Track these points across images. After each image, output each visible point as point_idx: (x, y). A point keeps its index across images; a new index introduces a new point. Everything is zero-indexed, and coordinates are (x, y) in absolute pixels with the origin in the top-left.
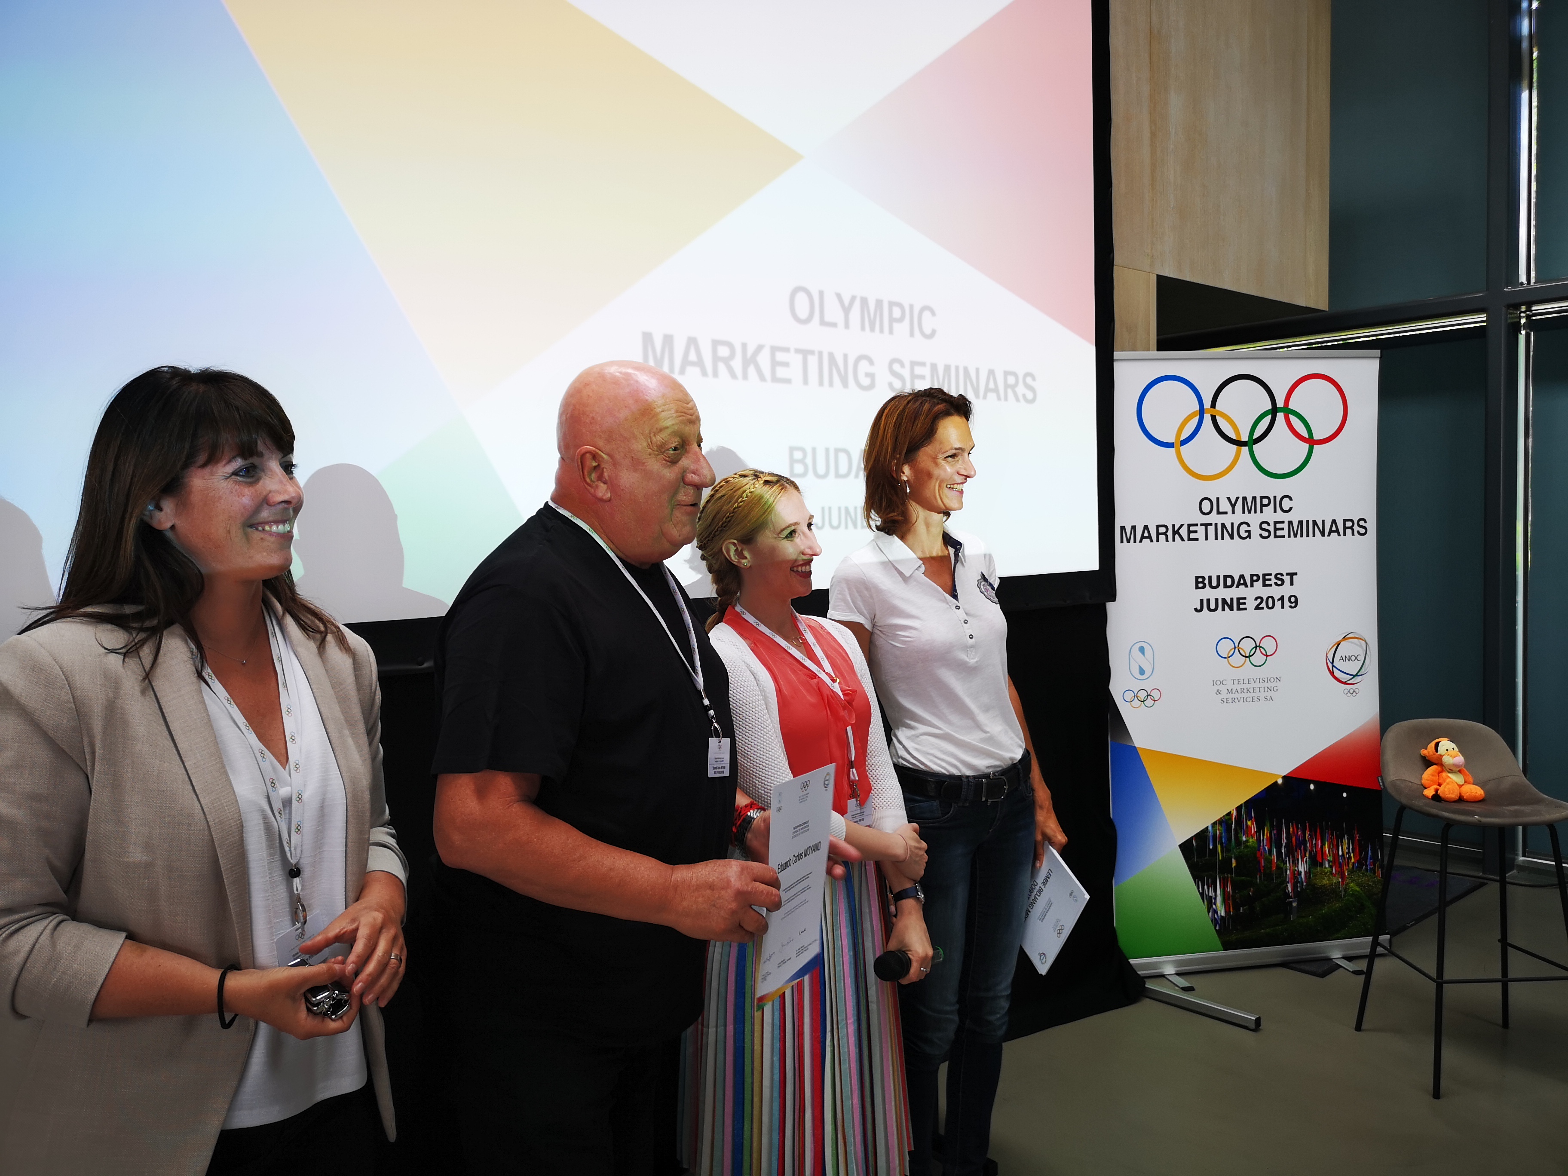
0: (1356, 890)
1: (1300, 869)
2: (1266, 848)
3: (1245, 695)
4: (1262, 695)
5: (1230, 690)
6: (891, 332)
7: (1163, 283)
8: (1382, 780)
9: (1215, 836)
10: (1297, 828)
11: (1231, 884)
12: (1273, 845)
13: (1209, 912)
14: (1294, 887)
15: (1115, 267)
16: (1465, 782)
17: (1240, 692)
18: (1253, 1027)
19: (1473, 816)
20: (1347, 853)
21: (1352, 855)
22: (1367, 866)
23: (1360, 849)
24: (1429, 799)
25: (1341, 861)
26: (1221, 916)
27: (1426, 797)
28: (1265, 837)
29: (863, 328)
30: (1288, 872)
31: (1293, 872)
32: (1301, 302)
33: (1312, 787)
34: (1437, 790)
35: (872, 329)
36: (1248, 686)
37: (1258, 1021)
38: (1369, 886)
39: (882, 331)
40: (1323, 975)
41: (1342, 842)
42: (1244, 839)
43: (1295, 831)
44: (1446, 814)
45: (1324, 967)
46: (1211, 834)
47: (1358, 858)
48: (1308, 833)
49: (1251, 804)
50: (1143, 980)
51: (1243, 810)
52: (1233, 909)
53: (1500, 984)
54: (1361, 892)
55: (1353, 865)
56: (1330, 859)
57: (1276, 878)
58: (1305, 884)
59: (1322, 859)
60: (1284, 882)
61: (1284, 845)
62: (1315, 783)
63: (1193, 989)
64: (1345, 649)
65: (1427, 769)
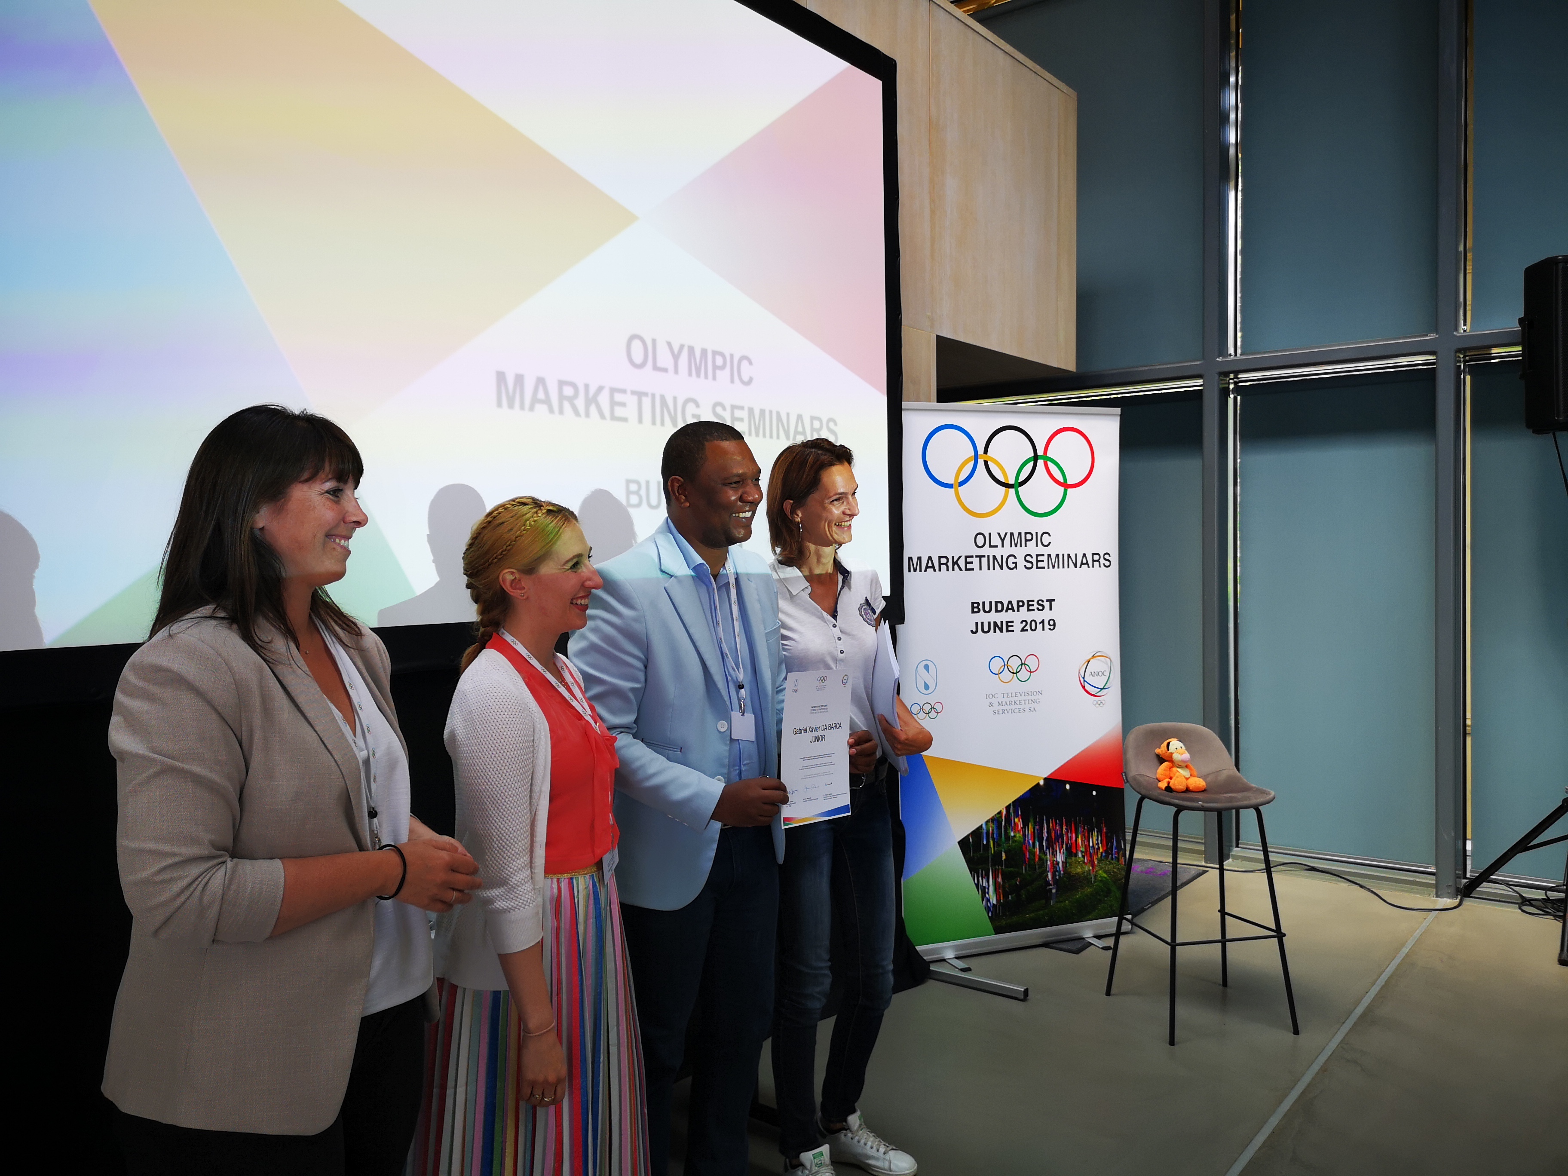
0: (1104, 877)
1: (1058, 860)
2: (1031, 842)
3: (1013, 707)
4: (1027, 707)
5: (1000, 703)
6: (714, 378)
7: (942, 342)
8: (1125, 775)
9: (988, 833)
10: (1056, 823)
11: (1001, 875)
12: (1036, 839)
13: (983, 900)
14: (1054, 876)
15: (902, 326)
16: (1191, 775)
17: (1008, 704)
18: (1022, 997)
19: (1198, 802)
20: (1097, 844)
21: (1100, 846)
22: (1112, 855)
23: (1107, 840)
24: (1162, 790)
25: (1091, 851)
26: (994, 904)
27: (1160, 788)
28: (1030, 832)
29: (690, 374)
30: (1049, 863)
31: (1052, 863)
32: (1054, 364)
33: (1068, 787)
34: (1169, 783)
35: (698, 375)
36: (1016, 699)
37: (1026, 992)
38: (1114, 872)
39: (706, 377)
40: (1078, 952)
41: (1092, 834)
42: (1012, 834)
43: (1054, 824)
44: (1176, 801)
45: (1079, 945)
46: (985, 831)
47: (1105, 848)
48: (1064, 828)
49: (1017, 803)
50: (928, 963)
51: (1011, 809)
52: (1003, 897)
53: (1220, 944)
54: (1108, 878)
55: (1101, 855)
56: (1083, 849)
57: (1039, 868)
58: (1062, 872)
59: (1077, 850)
60: (1046, 872)
61: (1045, 838)
62: (1069, 782)
63: (972, 968)
64: (1094, 666)
65: (1161, 763)
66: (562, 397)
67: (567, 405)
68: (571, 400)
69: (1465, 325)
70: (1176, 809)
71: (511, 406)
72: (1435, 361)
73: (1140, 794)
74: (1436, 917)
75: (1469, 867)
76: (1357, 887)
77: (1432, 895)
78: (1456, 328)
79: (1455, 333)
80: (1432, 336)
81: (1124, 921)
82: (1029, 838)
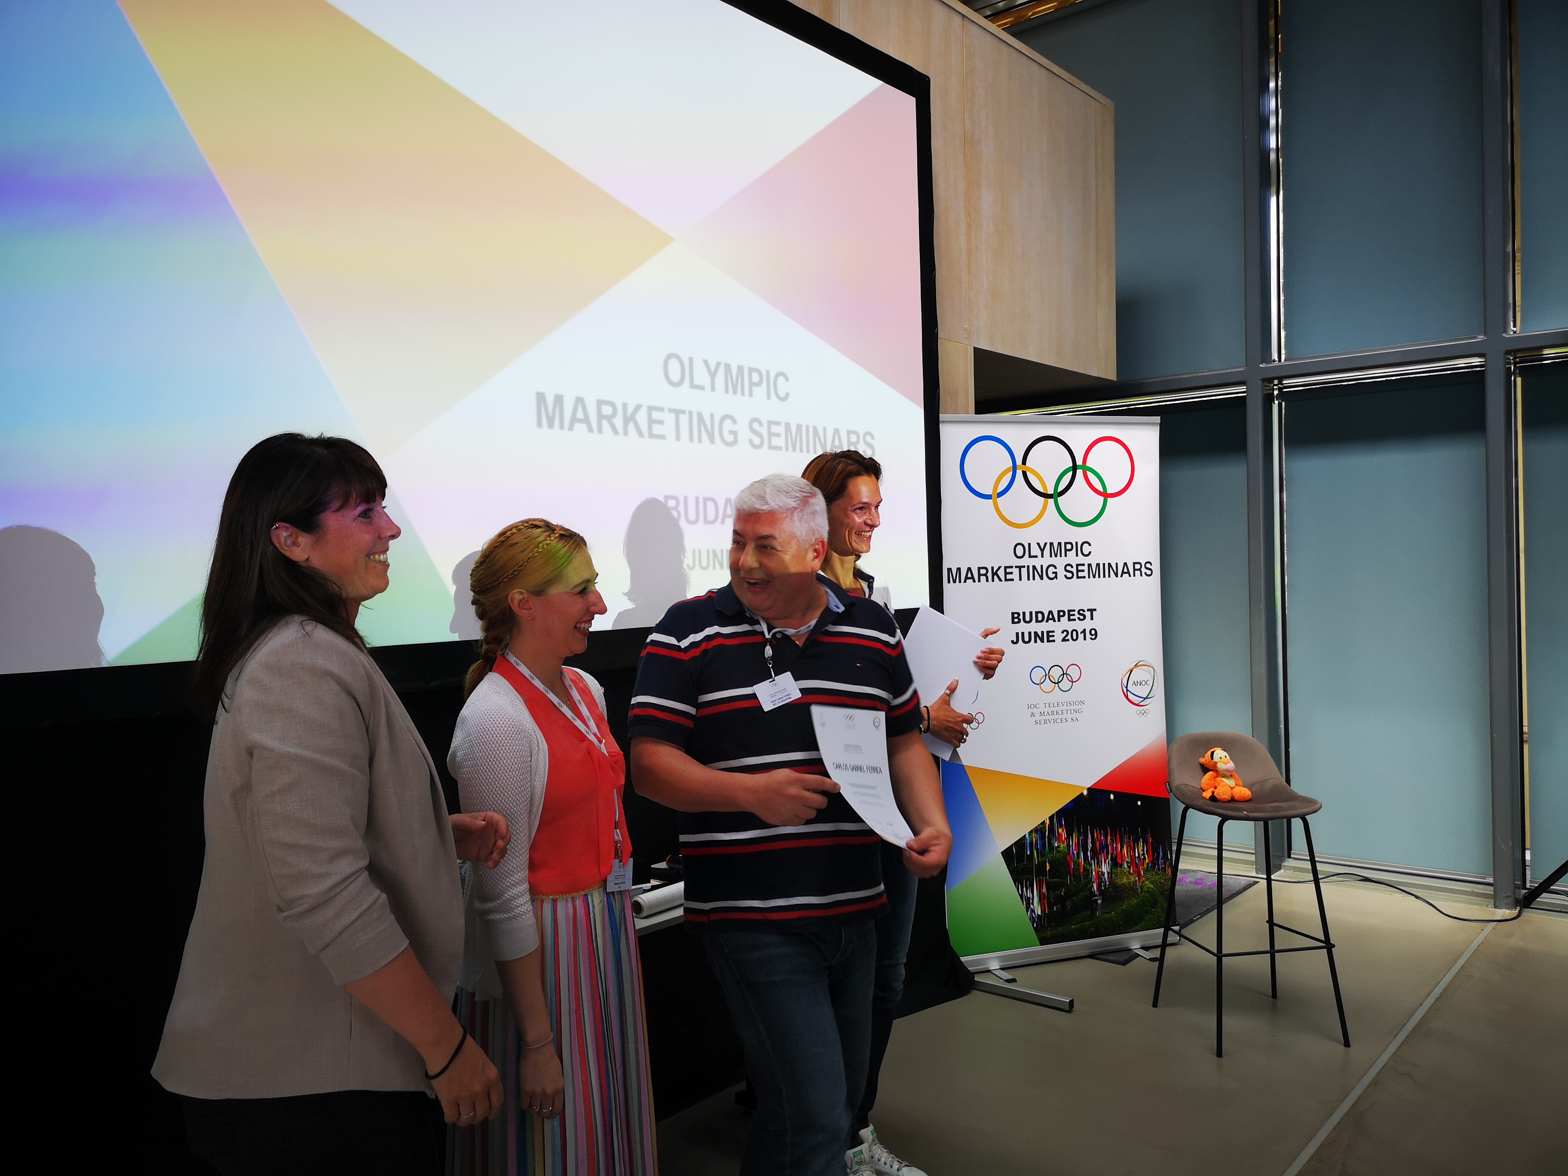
0: (1150, 888)
1: (1103, 871)
2: (1075, 852)
3: (1055, 717)
4: (1069, 717)
5: (1042, 713)
6: (751, 395)
7: (979, 354)
8: (1169, 785)
9: (1031, 843)
10: (1101, 834)
11: (1046, 885)
12: (1081, 849)
13: (1027, 911)
14: (1099, 886)
15: (939, 341)
16: (1236, 785)
17: (1050, 714)
18: (1068, 1008)
19: (1242, 812)
20: (1142, 855)
21: (1146, 856)
22: (1159, 865)
23: (1153, 851)
24: (1207, 799)
25: (1137, 861)
26: (1038, 915)
27: (1205, 798)
28: (1074, 842)
29: (727, 391)
30: (1094, 873)
31: (1097, 873)
32: (1094, 372)
33: (1112, 797)
34: (1213, 793)
35: (735, 393)
36: (1057, 709)
37: (1071, 1003)
38: (1161, 883)
39: (743, 394)
40: (1124, 963)
41: (1138, 845)
42: (1056, 845)
43: (1099, 835)
44: (1220, 811)
45: (1125, 956)
46: (1028, 842)
47: (1151, 859)
48: (1109, 838)
49: (1061, 813)
50: (973, 974)
51: (1055, 819)
52: (1048, 908)
53: (1269, 955)
54: (1155, 888)
55: (1147, 867)
56: (1128, 860)
57: (1083, 878)
58: (1108, 883)
59: (1122, 860)
60: (1090, 882)
61: (1089, 849)
62: (1114, 793)
63: (1017, 980)
64: (1137, 675)
65: (1205, 774)
66: (600, 417)
67: (605, 423)
68: (610, 419)
69: (1515, 326)
70: (1221, 819)
71: (551, 425)
72: (1484, 363)
73: (1184, 804)
74: (1494, 928)
75: (1528, 878)
76: (1413, 898)
77: (1490, 906)
78: (1505, 330)
79: (1504, 335)
80: (1481, 338)
81: (1170, 932)
82: (1074, 848)
